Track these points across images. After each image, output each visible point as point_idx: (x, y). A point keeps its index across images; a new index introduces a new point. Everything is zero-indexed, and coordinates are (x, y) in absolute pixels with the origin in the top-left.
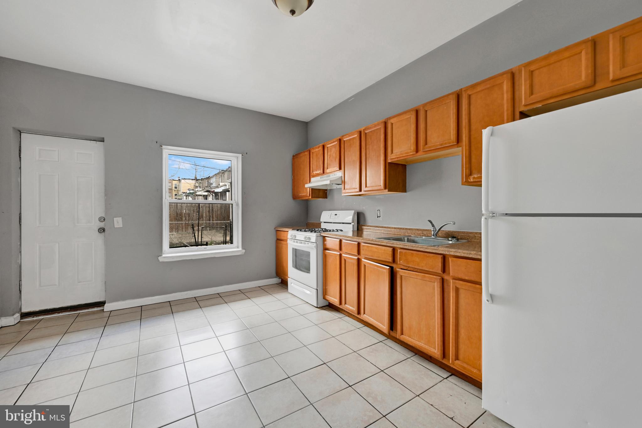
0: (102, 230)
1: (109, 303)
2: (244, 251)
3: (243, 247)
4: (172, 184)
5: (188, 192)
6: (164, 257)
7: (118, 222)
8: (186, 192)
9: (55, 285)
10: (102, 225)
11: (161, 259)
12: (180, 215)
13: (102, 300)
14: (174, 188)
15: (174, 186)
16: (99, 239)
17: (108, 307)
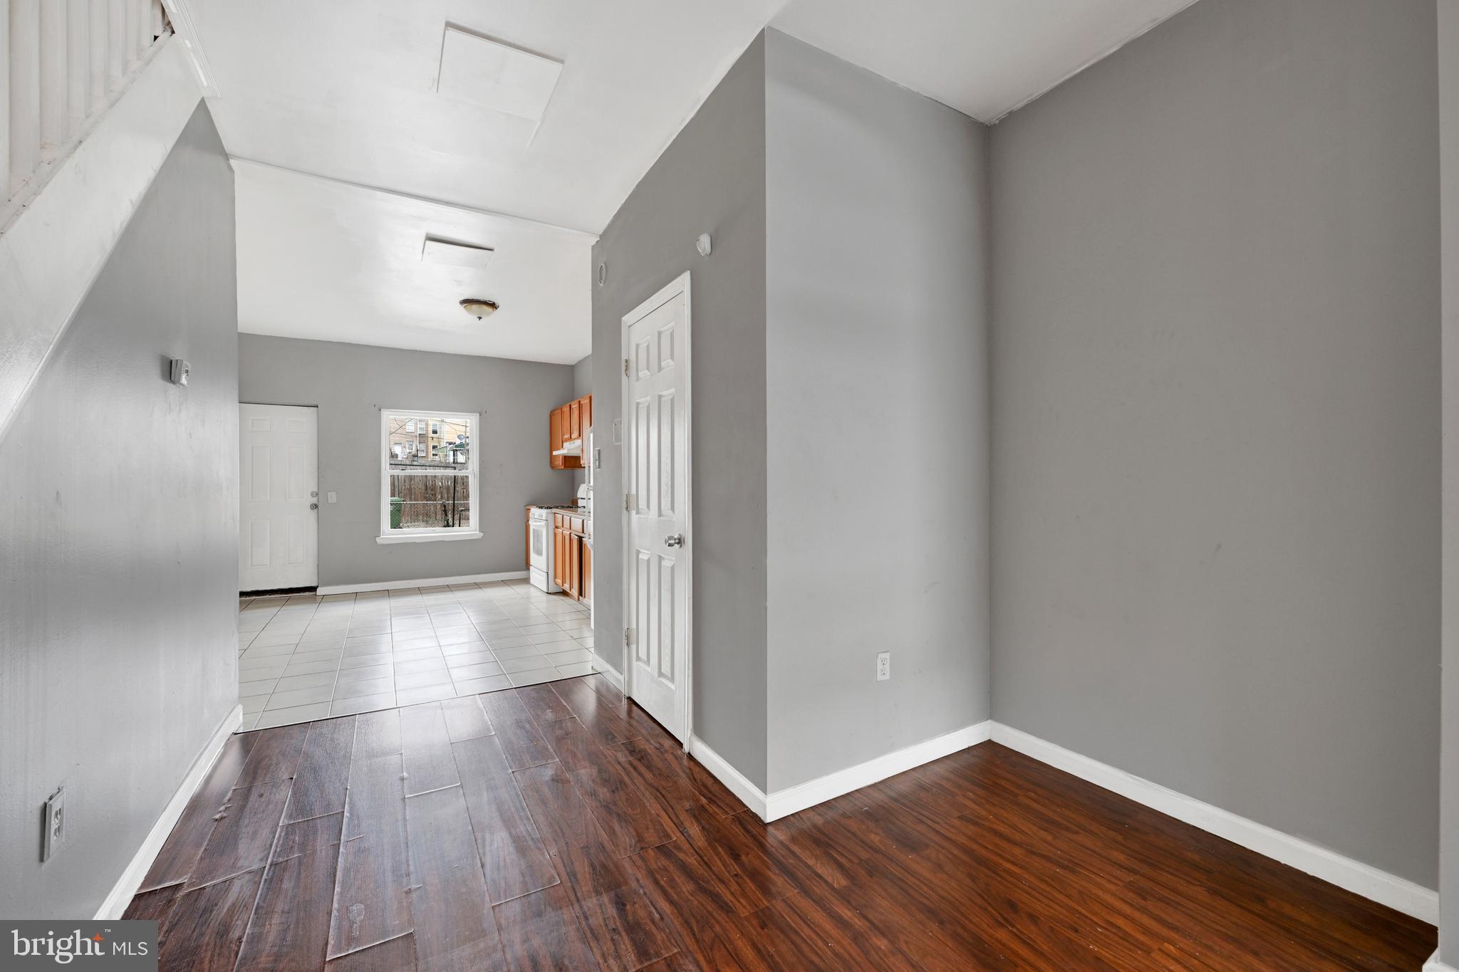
0: (315, 506)
1: (322, 586)
2: (482, 534)
3: (481, 530)
4: (427, 425)
5: (458, 442)
6: (383, 538)
7: (332, 497)
8: (453, 441)
9: (266, 565)
10: (314, 500)
11: (379, 540)
12: (432, 490)
13: (314, 584)
14: (431, 434)
15: (430, 429)
16: (312, 515)
17: (320, 591)
